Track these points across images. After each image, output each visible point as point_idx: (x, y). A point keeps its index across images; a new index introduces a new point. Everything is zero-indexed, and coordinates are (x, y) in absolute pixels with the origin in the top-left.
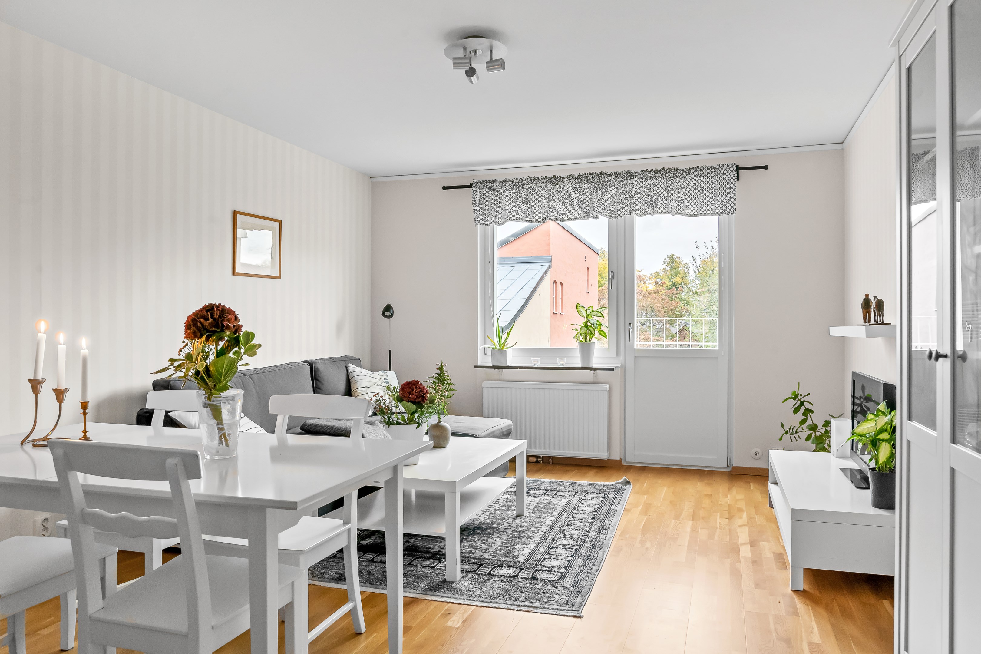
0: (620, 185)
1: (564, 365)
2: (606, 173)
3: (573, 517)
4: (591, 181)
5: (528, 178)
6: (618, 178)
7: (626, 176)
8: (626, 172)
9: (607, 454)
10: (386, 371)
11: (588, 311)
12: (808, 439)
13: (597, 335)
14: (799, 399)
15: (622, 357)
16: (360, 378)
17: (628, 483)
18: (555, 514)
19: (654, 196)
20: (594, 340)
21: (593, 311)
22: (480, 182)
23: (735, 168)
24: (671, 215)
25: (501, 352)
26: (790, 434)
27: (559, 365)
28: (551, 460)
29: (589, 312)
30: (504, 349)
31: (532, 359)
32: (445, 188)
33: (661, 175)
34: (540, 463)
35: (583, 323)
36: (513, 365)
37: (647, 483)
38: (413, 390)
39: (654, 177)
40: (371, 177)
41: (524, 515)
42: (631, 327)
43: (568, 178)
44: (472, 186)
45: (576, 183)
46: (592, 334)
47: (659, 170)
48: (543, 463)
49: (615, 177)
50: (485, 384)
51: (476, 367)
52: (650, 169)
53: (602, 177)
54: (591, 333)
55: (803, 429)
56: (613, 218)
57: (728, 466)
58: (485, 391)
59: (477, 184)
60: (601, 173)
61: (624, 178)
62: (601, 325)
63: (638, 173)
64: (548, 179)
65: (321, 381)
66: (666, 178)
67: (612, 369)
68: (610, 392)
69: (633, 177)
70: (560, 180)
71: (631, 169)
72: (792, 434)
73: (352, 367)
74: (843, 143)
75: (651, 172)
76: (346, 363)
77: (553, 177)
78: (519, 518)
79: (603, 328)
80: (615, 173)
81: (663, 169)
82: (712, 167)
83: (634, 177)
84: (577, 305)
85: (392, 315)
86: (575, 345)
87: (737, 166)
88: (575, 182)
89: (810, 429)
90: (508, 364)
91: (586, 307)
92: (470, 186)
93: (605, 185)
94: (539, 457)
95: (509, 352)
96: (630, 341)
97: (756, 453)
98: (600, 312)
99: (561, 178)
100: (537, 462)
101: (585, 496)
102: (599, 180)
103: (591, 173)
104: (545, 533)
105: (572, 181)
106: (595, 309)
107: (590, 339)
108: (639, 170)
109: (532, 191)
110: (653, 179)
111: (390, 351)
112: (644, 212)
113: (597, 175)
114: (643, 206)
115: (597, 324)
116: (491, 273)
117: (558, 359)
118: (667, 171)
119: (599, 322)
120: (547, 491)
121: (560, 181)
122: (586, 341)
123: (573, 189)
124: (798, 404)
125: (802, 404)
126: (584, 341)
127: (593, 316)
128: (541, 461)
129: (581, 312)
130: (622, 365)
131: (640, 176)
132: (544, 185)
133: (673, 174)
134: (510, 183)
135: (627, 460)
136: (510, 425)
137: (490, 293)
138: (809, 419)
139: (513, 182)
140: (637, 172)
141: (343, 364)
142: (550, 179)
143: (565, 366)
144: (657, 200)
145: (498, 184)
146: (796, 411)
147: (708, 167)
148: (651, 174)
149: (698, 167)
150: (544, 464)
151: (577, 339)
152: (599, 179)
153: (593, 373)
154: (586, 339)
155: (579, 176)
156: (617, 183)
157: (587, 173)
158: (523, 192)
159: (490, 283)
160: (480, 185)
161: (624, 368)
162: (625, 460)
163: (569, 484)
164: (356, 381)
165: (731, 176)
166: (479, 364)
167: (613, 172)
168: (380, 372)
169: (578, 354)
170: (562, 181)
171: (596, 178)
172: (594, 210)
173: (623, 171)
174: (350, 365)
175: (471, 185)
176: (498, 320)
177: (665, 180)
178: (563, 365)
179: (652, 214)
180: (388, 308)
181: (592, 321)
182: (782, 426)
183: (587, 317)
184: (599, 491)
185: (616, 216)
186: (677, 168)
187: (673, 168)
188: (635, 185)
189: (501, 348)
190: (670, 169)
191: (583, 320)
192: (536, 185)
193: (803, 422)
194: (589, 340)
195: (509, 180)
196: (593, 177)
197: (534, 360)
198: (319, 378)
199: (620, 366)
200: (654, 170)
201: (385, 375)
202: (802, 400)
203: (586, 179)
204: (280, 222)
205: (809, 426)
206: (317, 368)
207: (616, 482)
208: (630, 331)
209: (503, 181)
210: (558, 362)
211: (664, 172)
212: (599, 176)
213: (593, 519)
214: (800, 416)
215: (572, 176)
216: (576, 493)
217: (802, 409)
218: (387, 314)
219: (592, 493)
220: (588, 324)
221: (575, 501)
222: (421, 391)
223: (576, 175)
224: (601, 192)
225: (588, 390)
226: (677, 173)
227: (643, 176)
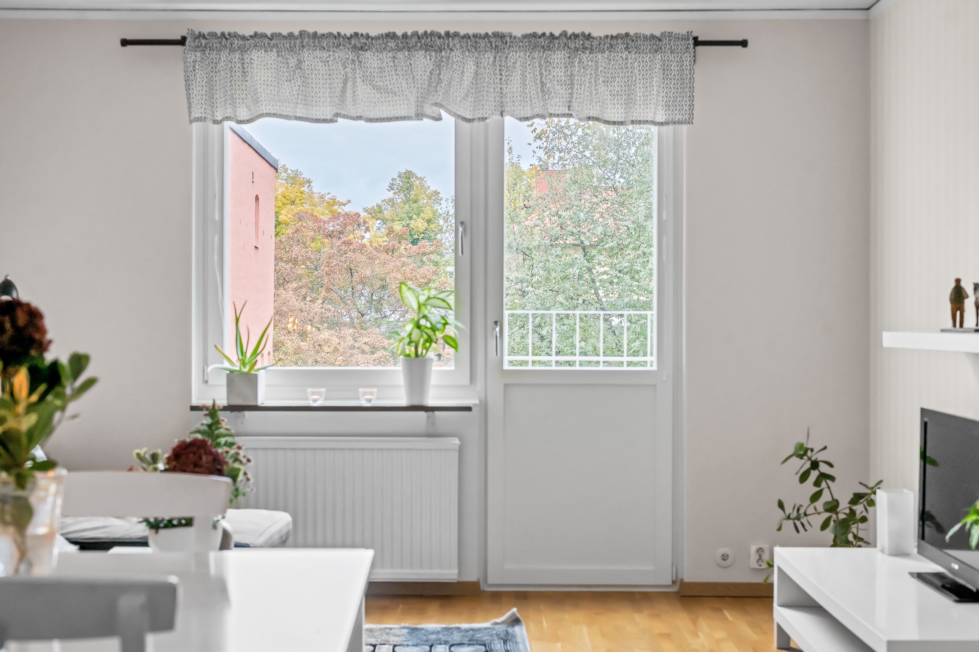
0: (484, 60)
1: (372, 402)
2: (456, 34)
4: (427, 48)
5: (302, 34)
6: (479, 45)
7: (496, 42)
8: (496, 36)
9: (457, 572)
11: (421, 298)
12: (824, 526)
14: (808, 457)
15: (480, 385)
17: (516, 621)
20: (432, 352)
21: (430, 297)
22: (201, 36)
23: (693, 41)
25: (250, 378)
26: (794, 519)
27: (364, 403)
30: (251, 372)
31: (309, 390)
32: (125, 43)
33: (560, 45)
35: (411, 321)
39: (548, 49)
42: (498, 328)
43: (383, 39)
44: (185, 41)
45: (399, 49)
46: (429, 343)
47: (557, 34)
49: (475, 42)
51: (194, 408)
52: (540, 32)
53: (449, 42)
55: (815, 509)
56: (466, 120)
57: (674, 582)
59: (197, 38)
60: (447, 34)
61: (491, 46)
62: (447, 324)
63: (517, 38)
64: (344, 38)
66: (568, 51)
67: (469, 409)
68: (461, 452)
69: (508, 45)
70: (367, 42)
71: (505, 30)
72: (798, 518)
74: (868, 9)
75: (541, 37)
77: (353, 34)
80: (474, 36)
81: (564, 34)
82: (653, 37)
83: (510, 46)
84: (401, 285)
87: (695, 39)
88: (396, 47)
89: (827, 510)
90: (259, 402)
92: (182, 42)
93: (455, 57)
96: (495, 354)
97: (725, 557)
98: (443, 300)
99: (370, 39)
102: (443, 47)
103: (428, 32)
105: (392, 44)
106: (435, 294)
107: (426, 351)
108: (518, 33)
109: (311, 59)
110: (546, 51)
113: (440, 37)
115: (440, 323)
117: (360, 391)
118: (571, 38)
119: (443, 319)
121: (368, 44)
122: (416, 356)
123: (393, 60)
124: (808, 465)
125: (815, 465)
126: (413, 355)
127: (430, 308)
129: (408, 300)
130: (480, 401)
131: (521, 43)
132: (336, 49)
133: (583, 44)
134: (266, 41)
135: (490, 581)
137: (215, 257)
138: (826, 493)
139: (271, 39)
140: (516, 36)
142: (348, 38)
143: (374, 403)
145: (241, 42)
146: (804, 477)
147: (646, 38)
148: (541, 41)
149: (627, 35)
151: (399, 352)
152: (444, 44)
153: (428, 418)
154: (417, 350)
155: (405, 36)
156: (479, 56)
157: (421, 31)
158: (293, 62)
159: (217, 239)
160: (203, 41)
161: (484, 406)
162: (487, 581)
163: (407, 631)
165: (685, 55)
166: (195, 402)
167: (471, 33)
169: (402, 380)
170: (372, 44)
171: (438, 42)
172: (435, 104)
173: (490, 33)
175: (184, 38)
177: (567, 55)
178: (370, 401)
180: (7, 287)
181: (429, 317)
182: (781, 505)
183: (420, 310)
184: (470, 641)
185: (473, 115)
186: (590, 34)
187: (583, 34)
188: (512, 60)
189: (245, 370)
190: (578, 36)
192: (319, 49)
193: (815, 497)
194: (424, 353)
195: (264, 36)
196: (431, 40)
197: (314, 393)
199: (477, 402)
200: (547, 35)
202: (813, 459)
203: (419, 44)
205: (826, 503)
208: (495, 335)
209: (251, 36)
210: (361, 398)
211: (565, 40)
212: (443, 39)
214: (809, 487)
215: (391, 36)
216: (431, 647)
217: (814, 474)
218: (7, 299)
223: (399, 34)
224: (446, 71)
225: (420, 450)
226: (590, 43)
227: (527, 44)
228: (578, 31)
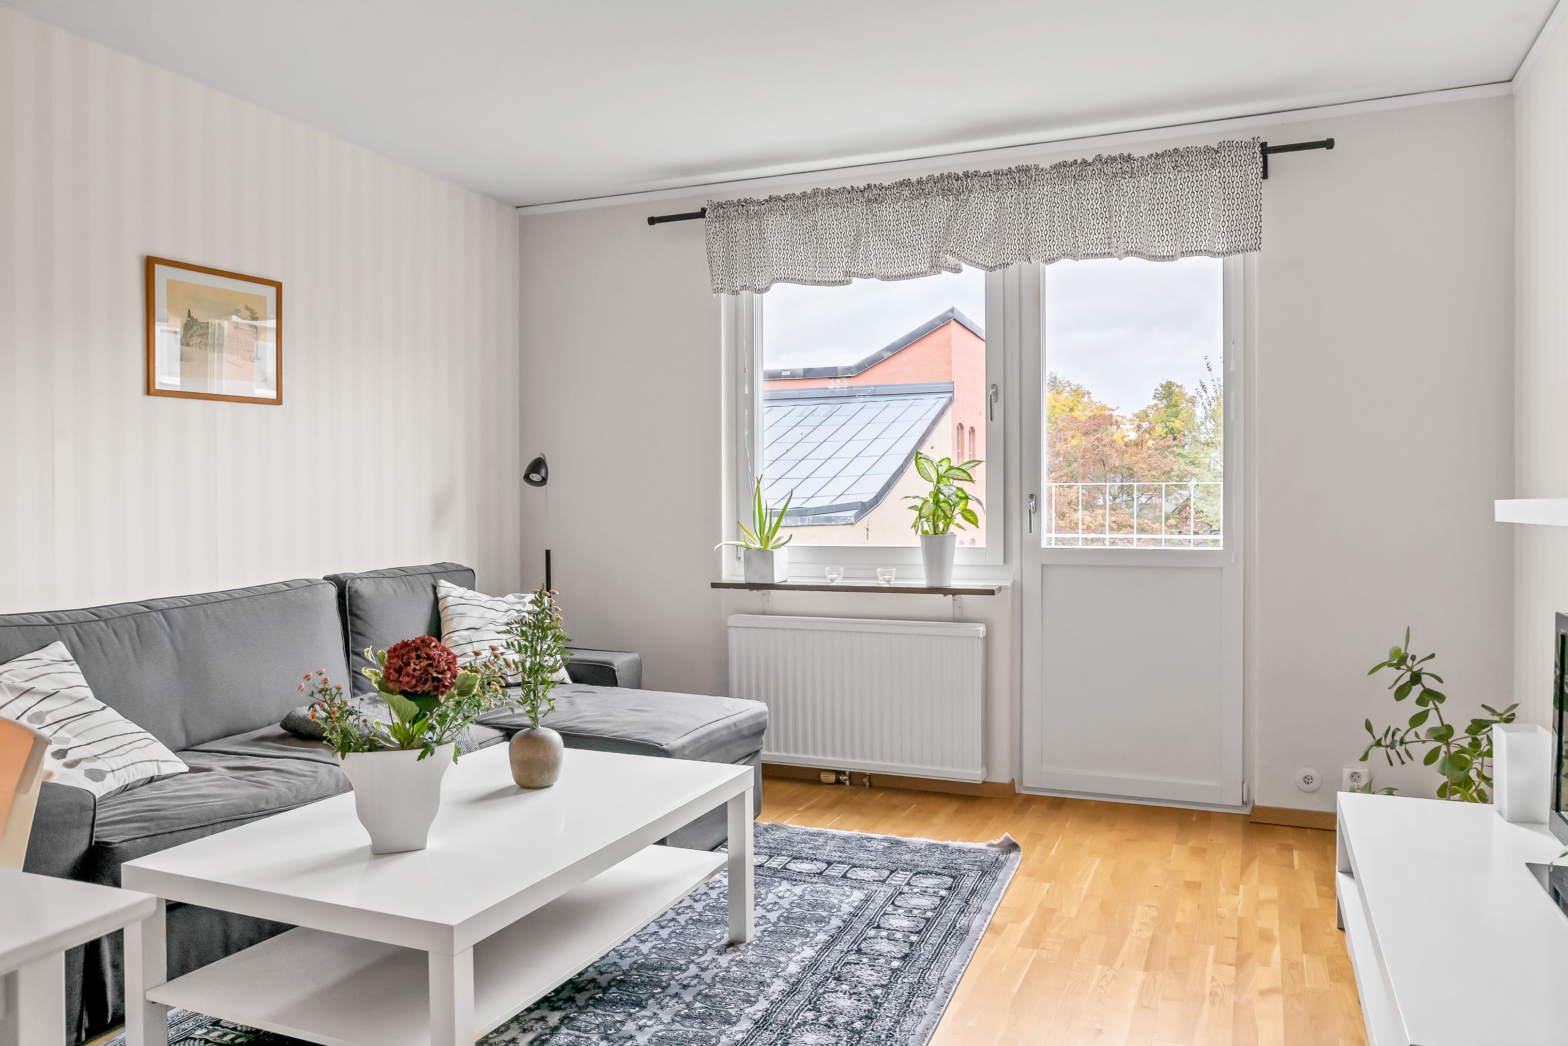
0: (1007, 199)
1: (891, 583)
2: (976, 174)
3: (859, 951)
4: (945, 192)
5: (815, 193)
6: (1001, 183)
7: (1019, 177)
8: (1020, 170)
9: (980, 772)
10: (523, 595)
11: (940, 469)
12: (1430, 759)
13: (959, 519)
14: (1407, 666)
15: (1014, 567)
16: (460, 609)
17: (1015, 845)
18: (822, 937)
19: (1079, 218)
20: (952, 528)
21: (951, 468)
22: (720, 206)
23: (1260, 149)
24: (1117, 259)
25: (765, 555)
26: (1387, 746)
27: (883, 583)
28: (866, 780)
29: (942, 470)
30: (769, 549)
31: (827, 569)
32: (652, 221)
33: (1094, 172)
34: (844, 784)
35: (930, 494)
36: (791, 582)
37: (1058, 846)
39: (1080, 178)
40: (517, 207)
41: (747, 942)
42: (1034, 502)
43: (897, 189)
44: (705, 213)
45: (914, 197)
46: (948, 519)
47: (1090, 160)
48: (851, 784)
49: (996, 180)
50: (734, 620)
51: (714, 585)
52: (1070, 160)
53: (968, 183)
54: (946, 517)
55: (1417, 735)
56: (992, 269)
57: (1244, 803)
58: (733, 634)
59: (715, 208)
60: (966, 175)
61: (1015, 182)
62: (967, 498)
63: (1044, 170)
64: (857, 192)
65: (364, 617)
66: (1105, 178)
67: (991, 592)
68: (988, 641)
69: (1034, 179)
70: (881, 193)
71: (1031, 163)
72: (1392, 746)
73: (446, 587)
74: (1511, 81)
75: (1072, 166)
76: (434, 578)
77: (866, 186)
78: (731, 949)
79: (972, 505)
80: (995, 174)
81: (1099, 158)
82: (1208, 149)
83: (1035, 180)
84: (917, 455)
85: (544, 481)
86: (916, 541)
87: (1263, 145)
88: (911, 195)
89: (1437, 739)
90: (777, 579)
91: (936, 460)
92: (702, 214)
93: (974, 199)
94: (844, 773)
95: (781, 557)
96: (1031, 532)
97: (1307, 780)
98: (964, 471)
99: (884, 189)
100: (838, 782)
101: (908, 884)
102: (961, 190)
103: (945, 175)
104: (772, 1002)
105: (906, 193)
106: (954, 463)
107: (946, 528)
108: (1046, 165)
109: (824, 217)
110: (1078, 182)
111: (548, 553)
112: (1056, 253)
113: (958, 178)
114: (1055, 240)
115: (957, 496)
116: (749, 392)
117: (878, 570)
118: (1107, 162)
119: (963, 492)
120: (829, 863)
121: (881, 195)
122: (935, 533)
123: (909, 210)
124: (1407, 678)
125: (1416, 678)
126: (931, 532)
127: (951, 480)
128: (848, 782)
129: (925, 471)
130: (1013, 583)
131: (1048, 176)
132: (849, 205)
133: (1121, 168)
134: (780, 203)
135: (1026, 783)
136: (761, 714)
137: (746, 433)
138: (1433, 714)
139: (785, 202)
140: (1043, 168)
141: (429, 580)
142: (861, 192)
143: (894, 584)
144: (1085, 227)
145: (756, 208)
146: (1401, 693)
147: (1199, 151)
148: (1072, 171)
149: (1176, 150)
150: (851, 788)
151: (916, 528)
152: (963, 186)
153: (954, 600)
154: (936, 527)
155: (920, 182)
156: (1001, 195)
157: (937, 174)
158: (808, 222)
159: (746, 413)
160: (721, 211)
161: (1018, 589)
162: (1021, 782)
163: (886, 844)
164: (450, 617)
165: (1250, 167)
166: (725, 578)
167: (992, 170)
168: (510, 598)
169: (919, 558)
170: (885, 194)
171: (956, 184)
172: (949, 251)
173: (1013, 168)
174: (443, 582)
175: (704, 210)
176: (759, 487)
177: (1103, 183)
178: (888, 581)
179: (1074, 257)
180: (538, 465)
181: (945, 490)
182: (1369, 727)
183: (938, 482)
184: (944, 868)
185: (998, 263)
186: (1129, 155)
187: (1121, 156)
188: (1038, 195)
189: (762, 547)
190: (1114, 159)
191: (930, 487)
192: (832, 207)
193: (1418, 720)
194: (943, 530)
195: (778, 199)
196: (948, 183)
197: (832, 572)
198: (359, 613)
199: (1008, 584)
200: (1079, 162)
201: (519, 603)
202: (1415, 669)
203: (935, 189)
204: (278, 286)
205: (1432, 730)
206: (356, 591)
207: (988, 842)
208: (1030, 510)
209: (766, 201)
210: (880, 578)
211: (1100, 166)
212: (962, 180)
213: (905, 957)
214: (1410, 706)
215: (906, 184)
216: (892, 872)
217: (1417, 690)
218: (535, 477)
219: (928, 872)
220: (941, 497)
221: (883, 893)
223: (914, 180)
224: (964, 214)
225: (941, 636)
226: (1129, 165)
227: (1055, 175)
228: (1115, 153)
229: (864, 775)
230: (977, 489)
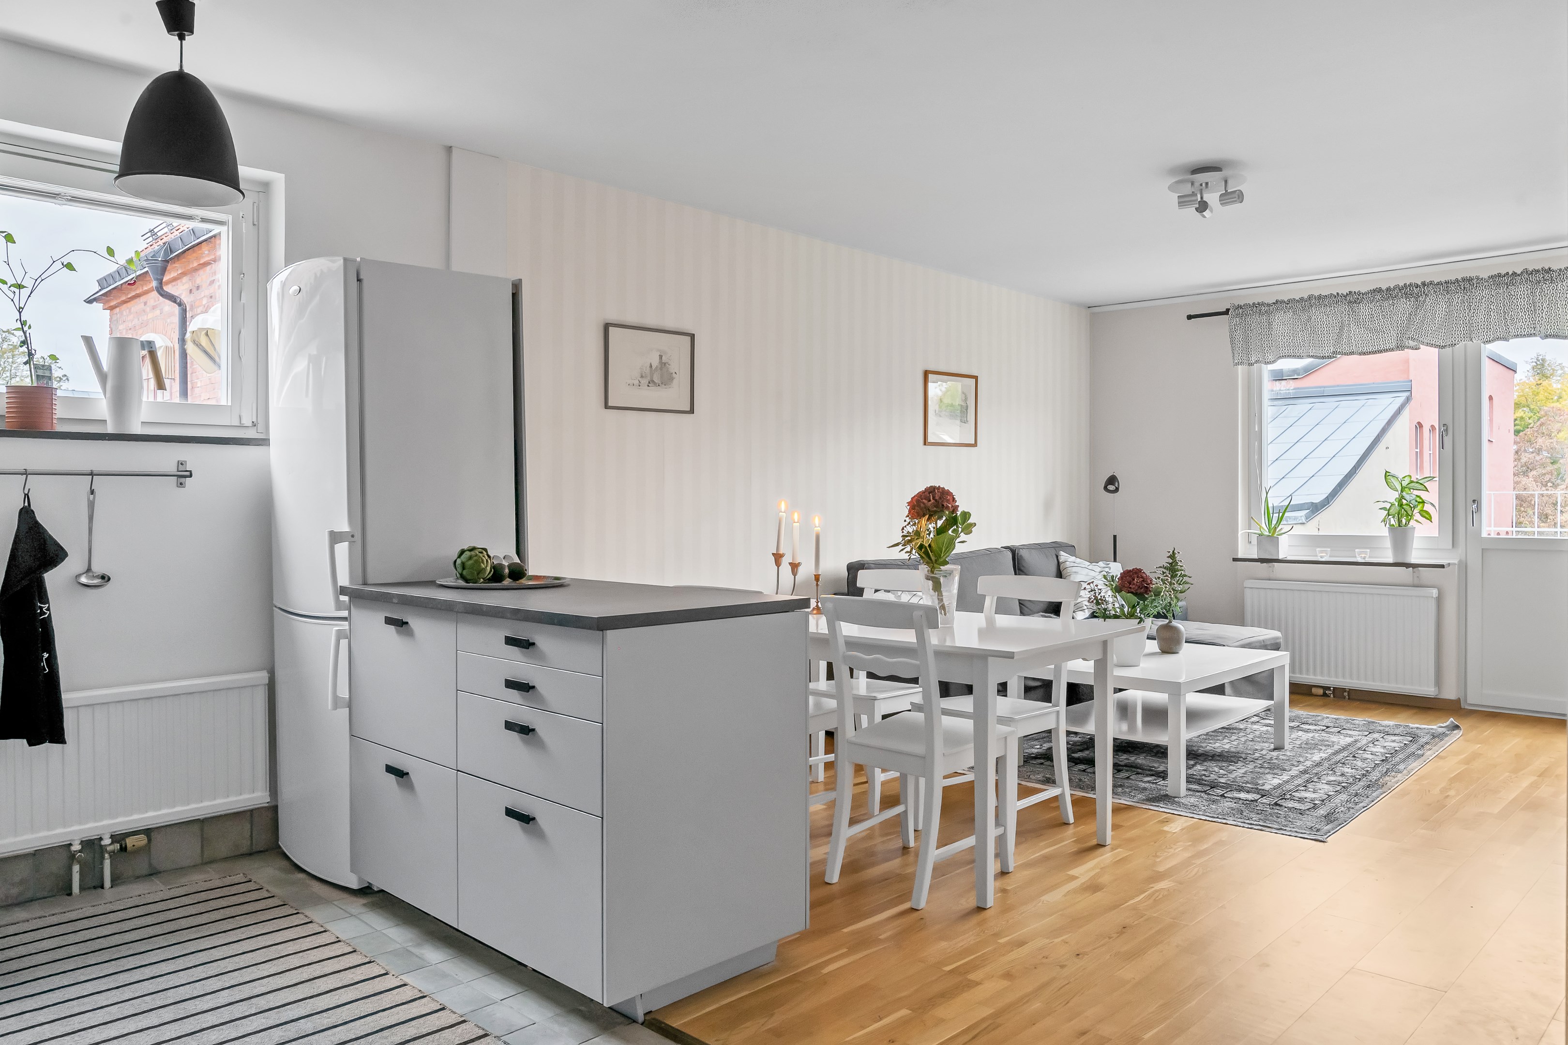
0: (1455, 299)
1: (1366, 559)
2: (1431, 283)
3: (1354, 757)
4: (1407, 296)
5: (1310, 297)
6: (1450, 289)
7: (1464, 285)
8: (1465, 280)
9: (1433, 690)
10: (1108, 563)
11: (1403, 482)
13: (1417, 516)
15: (1461, 549)
16: (1074, 569)
17: (1457, 727)
18: (1330, 751)
19: (1510, 312)
20: (1412, 523)
21: (1412, 482)
22: (1240, 307)
24: (1539, 338)
25: (1272, 539)
27: (1360, 560)
28: (1346, 694)
29: (1404, 483)
30: (1275, 536)
31: (1318, 549)
32: (1190, 317)
33: (1522, 280)
34: (1329, 696)
35: (1395, 500)
36: (1289, 558)
37: (1489, 733)
38: (1134, 580)
39: (1511, 285)
40: (1089, 307)
41: (1285, 749)
42: (1476, 505)
43: (1371, 294)
44: (1229, 312)
45: (1384, 299)
46: (1409, 516)
47: (1519, 272)
48: (1334, 697)
49: (1447, 287)
50: (1248, 583)
51: (1235, 560)
52: (1503, 272)
53: (1425, 290)
54: (1408, 515)
56: (1444, 347)
58: (1248, 592)
59: (1236, 309)
60: (1424, 284)
61: (1461, 288)
62: (1423, 502)
63: (1484, 279)
64: (1341, 297)
65: (1025, 571)
66: (1530, 284)
67: (1442, 566)
68: (1439, 600)
69: (1475, 285)
70: (1359, 297)
71: (1473, 275)
73: (1064, 556)
75: (1505, 276)
76: (1056, 550)
77: (1348, 293)
78: (1276, 750)
79: (1427, 507)
80: (1446, 282)
81: (1526, 271)
83: (1476, 287)
84: (1386, 473)
85: (1117, 490)
86: (1385, 532)
88: (1382, 298)
90: (1281, 557)
91: (1401, 477)
92: (1226, 312)
93: (1429, 301)
94: (1329, 688)
95: (1284, 541)
96: (1473, 525)
98: (1421, 484)
99: (1361, 295)
100: (1325, 695)
101: (1383, 737)
102: (1420, 294)
103: (1408, 284)
104: (1307, 767)
105: (1378, 297)
106: (1414, 479)
107: (1407, 523)
108: (1485, 275)
109: (1317, 314)
110: (1509, 287)
111: (1115, 537)
112: (1492, 337)
113: (1417, 286)
114: (1491, 328)
115: (1416, 501)
116: (1258, 429)
117: (1356, 550)
118: (1532, 273)
119: (1421, 498)
120: (1328, 727)
121: (1360, 299)
122: (1399, 526)
123: (1380, 308)
126: (1396, 526)
127: (1412, 490)
128: (1332, 695)
129: (1392, 484)
130: (1460, 561)
131: (1485, 284)
132: (1335, 305)
133: (1543, 277)
134: (1285, 305)
135: (1470, 701)
136: (1277, 638)
137: (1256, 457)
139: (1288, 304)
140: (1482, 278)
141: (1053, 552)
142: (1345, 296)
143: (1368, 560)
144: (1515, 318)
145: (1266, 308)
148: (1505, 280)
150: (1335, 699)
151: (1385, 522)
152: (1421, 292)
153: (1414, 572)
154: (1400, 522)
155: (1388, 289)
156: (1450, 297)
157: (1401, 284)
158: (1304, 317)
159: (1256, 444)
160: (1241, 310)
161: (1463, 567)
162: (1466, 700)
163: (1365, 722)
164: (1069, 574)
166: (1240, 556)
167: (1443, 280)
168: (1101, 564)
169: (1388, 544)
170: (1363, 298)
171: (1416, 291)
172: (1411, 338)
173: (1460, 279)
174: (1062, 553)
175: (1228, 310)
176: (1267, 494)
177: (1529, 287)
178: (1364, 558)
179: (1505, 339)
180: (1112, 480)
181: (1408, 497)
183: (1402, 491)
184: (1407, 734)
185: (1448, 344)
186: (1550, 269)
187: (1544, 269)
188: (1478, 297)
189: (1270, 534)
190: (1538, 271)
191: (1396, 495)
192: (1323, 306)
194: (1406, 524)
195: (1282, 302)
196: (1410, 289)
197: (1321, 552)
198: (1022, 568)
199: (1456, 562)
200: (1510, 274)
201: (1107, 567)
203: (1400, 294)
204: (976, 378)
206: (1021, 556)
207: (1438, 725)
208: (1473, 511)
209: (1274, 303)
210: (1357, 555)
211: (1526, 276)
212: (1420, 287)
213: (1383, 760)
215: (1380, 290)
216: (1370, 733)
218: (1111, 487)
219: (1395, 734)
220: (1404, 502)
221: (1364, 741)
222: (1143, 581)
223: (1384, 288)
224: (1422, 312)
225: (1403, 596)
226: (1549, 275)
227: (1491, 283)
228: (1538, 267)
229: (1344, 690)
230: (1432, 496)
